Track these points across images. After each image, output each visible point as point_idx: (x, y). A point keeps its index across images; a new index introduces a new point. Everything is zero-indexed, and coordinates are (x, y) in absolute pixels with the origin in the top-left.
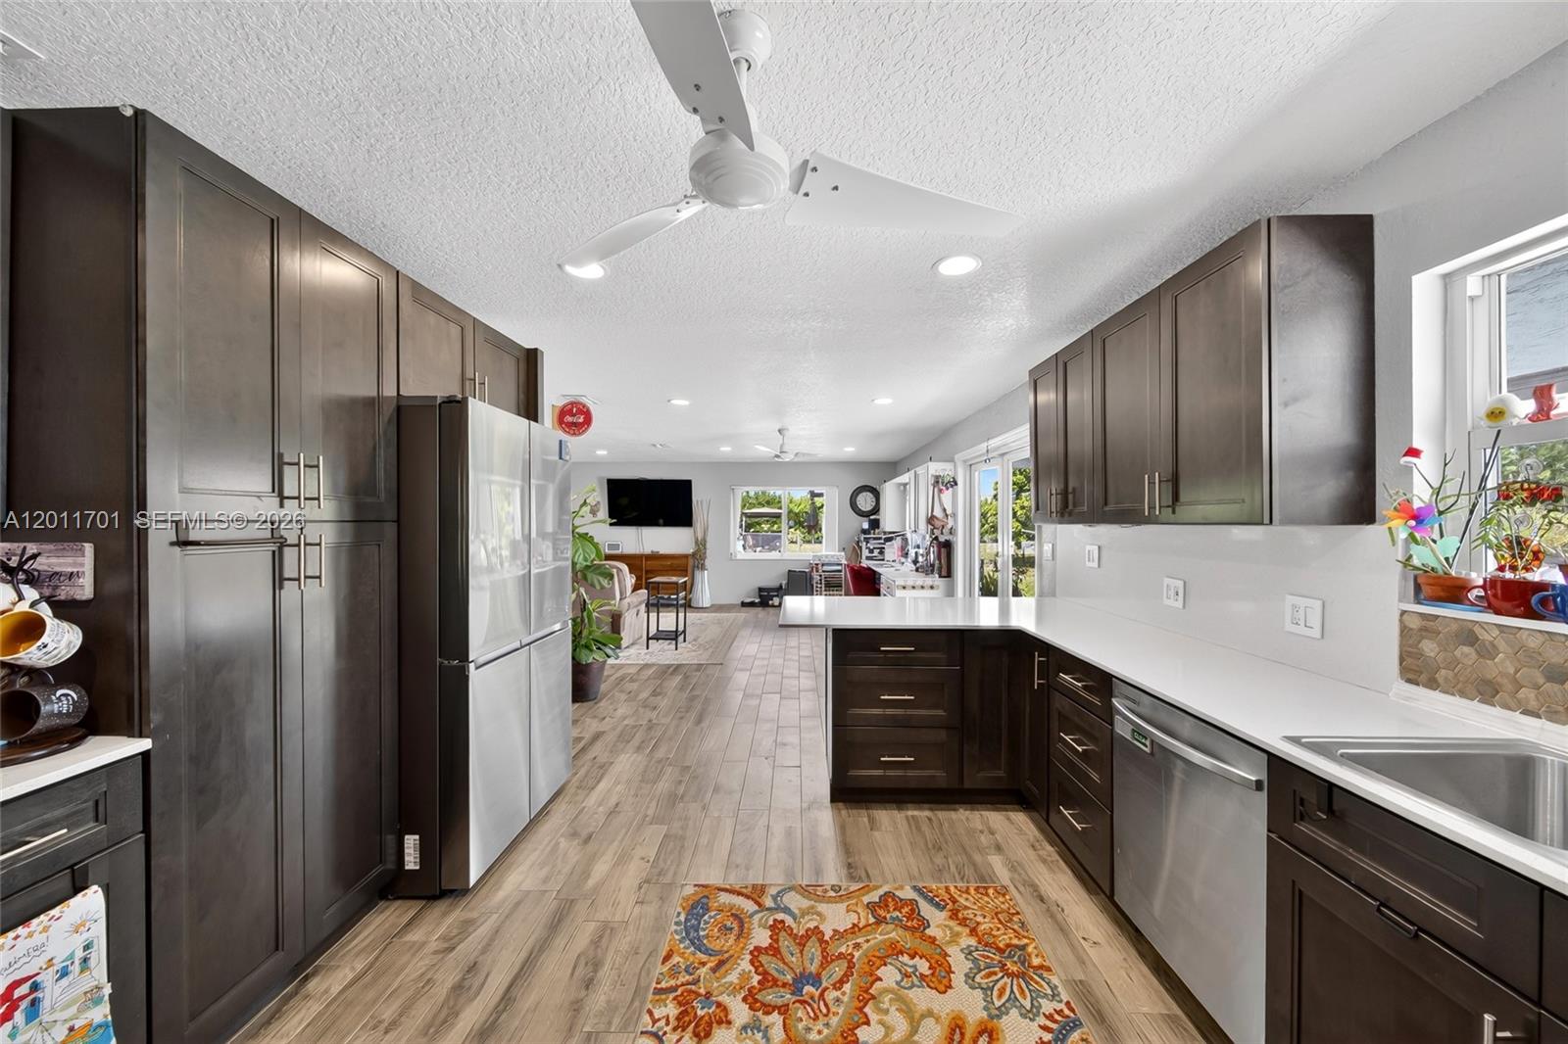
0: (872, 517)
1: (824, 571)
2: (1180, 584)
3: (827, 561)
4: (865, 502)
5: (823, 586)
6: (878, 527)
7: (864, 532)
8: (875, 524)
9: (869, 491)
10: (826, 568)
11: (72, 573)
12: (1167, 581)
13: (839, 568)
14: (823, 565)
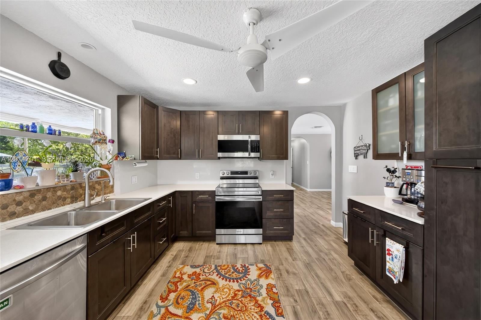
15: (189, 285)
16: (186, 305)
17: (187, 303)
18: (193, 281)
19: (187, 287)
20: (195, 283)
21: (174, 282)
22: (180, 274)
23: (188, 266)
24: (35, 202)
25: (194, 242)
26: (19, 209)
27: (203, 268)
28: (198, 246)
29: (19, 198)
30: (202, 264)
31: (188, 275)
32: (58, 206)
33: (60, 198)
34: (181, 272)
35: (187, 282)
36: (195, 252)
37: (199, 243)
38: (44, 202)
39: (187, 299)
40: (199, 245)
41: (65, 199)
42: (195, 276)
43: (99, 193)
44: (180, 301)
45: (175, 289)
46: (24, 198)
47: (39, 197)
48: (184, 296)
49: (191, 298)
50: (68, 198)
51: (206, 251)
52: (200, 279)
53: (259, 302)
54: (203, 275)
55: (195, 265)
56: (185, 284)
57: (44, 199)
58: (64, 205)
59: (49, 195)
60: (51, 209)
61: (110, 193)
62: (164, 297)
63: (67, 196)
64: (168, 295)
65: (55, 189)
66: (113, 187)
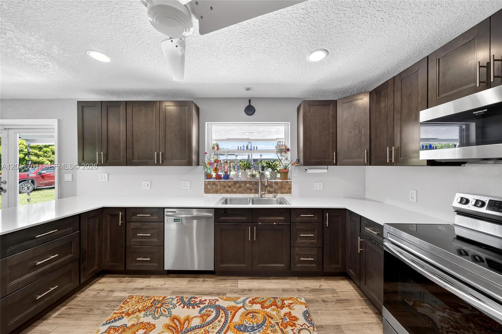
15: (272, 318)
16: (245, 323)
17: (247, 323)
18: (281, 321)
19: (270, 317)
20: (278, 324)
21: (275, 302)
22: (289, 304)
23: (306, 307)
24: (236, 187)
25: (364, 300)
26: (229, 189)
27: (308, 327)
28: (360, 307)
29: (230, 184)
30: (316, 324)
31: (290, 312)
32: (247, 193)
33: (248, 188)
34: (292, 304)
35: (277, 315)
36: (339, 308)
37: (367, 307)
38: (240, 189)
39: (252, 321)
40: (362, 308)
41: (251, 190)
42: (288, 320)
43: (276, 191)
44: (250, 316)
45: (265, 306)
46: (232, 184)
47: (237, 185)
48: (256, 317)
49: (254, 325)
50: (253, 189)
51: (352, 322)
52: (285, 328)
54: (294, 330)
55: (309, 315)
56: (274, 313)
57: (240, 187)
58: (251, 193)
59: (243, 185)
60: (244, 194)
61: (288, 194)
62: (255, 301)
63: (252, 188)
64: (258, 303)
65: (245, 182)
66: (290, 189)
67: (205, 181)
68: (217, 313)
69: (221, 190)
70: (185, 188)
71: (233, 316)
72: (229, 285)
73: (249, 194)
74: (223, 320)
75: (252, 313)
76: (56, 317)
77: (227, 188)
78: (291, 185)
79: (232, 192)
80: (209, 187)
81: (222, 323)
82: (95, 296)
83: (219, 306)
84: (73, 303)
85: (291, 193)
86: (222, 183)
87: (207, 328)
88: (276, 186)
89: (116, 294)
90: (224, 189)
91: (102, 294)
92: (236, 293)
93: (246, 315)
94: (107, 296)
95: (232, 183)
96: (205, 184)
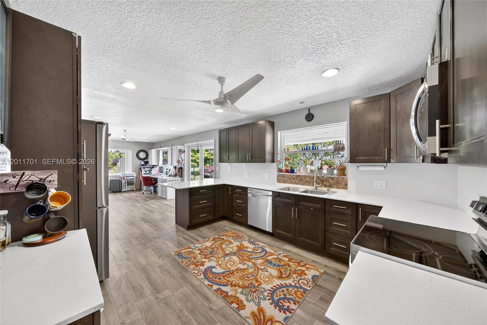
0: (145, 160)
1: (127, 179)
2: (248, 173)
3: (128, 175)
4: (142, 155)
5: (126, 184)
6: (148, 164)
7: (142, 165)
8: (147, 163)
9: (144, 152)
10: (128, 178)
11: (51, 180)
12: (245, 173)
13: (133, 178)
14: (126, 177)
16: (272, 261)
18: (294, 270)
19: (289, 266)
20: (291, 270)
21: (300, 263)
22: (308, 267)
23: (320, 274)
24: (298, 180)
26: (294, 181)
27: (310, 281)
29: (294, 177)
30: (317, 283)
31: (304, 270)
32: (306, 185)
33: (307, 181)
34: (310, 268)
38: (301, 181)
39: (277, 262)
41: (310, 183)
42: (299, 272)
44: (278, 260)
45: (291, 261)
47: (300, 178)
48: (281, 262)
49: (276, 264)
52: (293, 274)
53: (237, 288)
56: (294, 266)
57: (301, 180)
58: (309, 185)
59: (303, 178)
60: (304, 185)
61: (344, 189)
62: (287, 256)
63: (311, 181)
64: (288, 258)
65: (305, 176)
66: (346, 185)
67: (277, 174)
68: (261, 251)
69: (287, 181)
70: (265, 178)
71: (268, 256)
72: (279, 244)
73: (308, 186)
74: (262, 255)
75: (280, 259)
76: (206, 228)
77: (292, 180)
78: (347, 181)
79: (296, 183)
80: (280, 178)
81: (261, 256)
82: (219, 226)
83: (265, 249)
84: (212, 225)
85: (347, 189)
86: (288, 176)
87: (253, 254)
88: (332, 181)
89: (226, 228)
90: (290, 180)
91: (222, 226)
92: (279, 249)
93: (276, 259)
94: (223, 227)
95: (296, 176)
96: (277, 176)
